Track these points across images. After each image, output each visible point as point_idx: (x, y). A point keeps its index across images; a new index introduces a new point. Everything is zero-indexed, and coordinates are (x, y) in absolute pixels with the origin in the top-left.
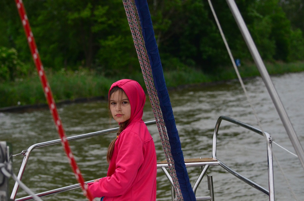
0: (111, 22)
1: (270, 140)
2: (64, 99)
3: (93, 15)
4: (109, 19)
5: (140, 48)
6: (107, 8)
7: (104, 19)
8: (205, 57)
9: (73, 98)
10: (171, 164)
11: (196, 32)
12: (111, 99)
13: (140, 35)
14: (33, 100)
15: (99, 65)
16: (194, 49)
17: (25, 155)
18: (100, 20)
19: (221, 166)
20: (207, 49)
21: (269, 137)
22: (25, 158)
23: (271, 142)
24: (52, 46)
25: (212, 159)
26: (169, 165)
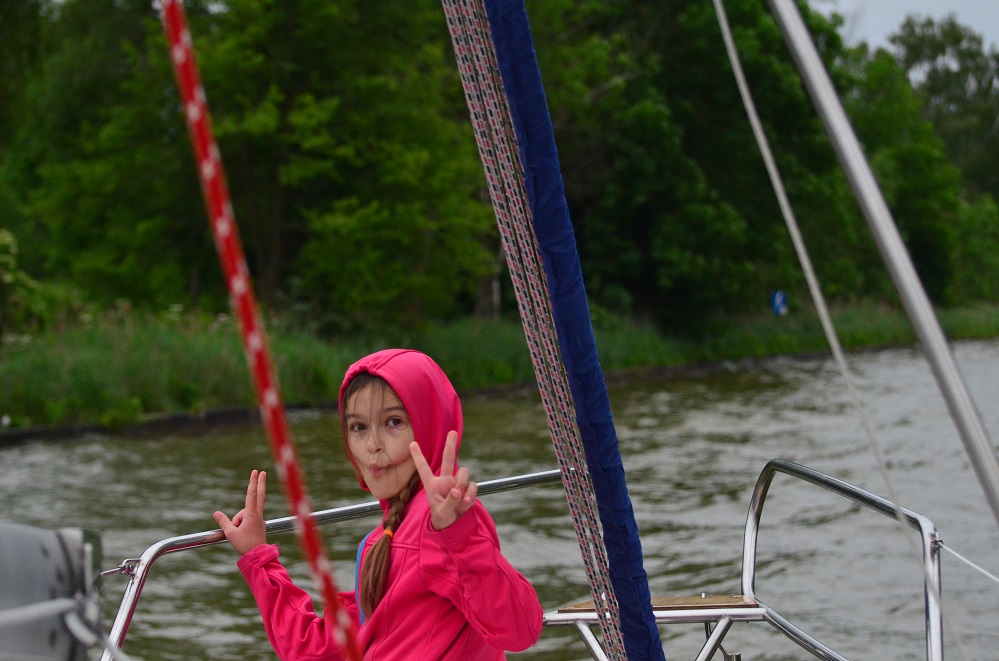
0: (345, 151)
1: (935, 542)
2: (170, 409)
3: (285, 127)
4: (341, 142)
5: (518, 232)
6: (333, 103)
7: (319, 141)
8: (665, 282)
9: (201, 408)
10: (608, 615)
11: (640, 199)
12: (350, 410)
13: (517, 191)
14: (56, 410)
15: (304, 298)
16: (633, 256)
17: (133, 575)
18: (310, 143)
19: (770, 622)
20: (674, 255)
21: (932, 531)
22: (133, 583)
23: (936, 549)
24: (142, 227)
25: (742, 599)
26: (600, 616)
